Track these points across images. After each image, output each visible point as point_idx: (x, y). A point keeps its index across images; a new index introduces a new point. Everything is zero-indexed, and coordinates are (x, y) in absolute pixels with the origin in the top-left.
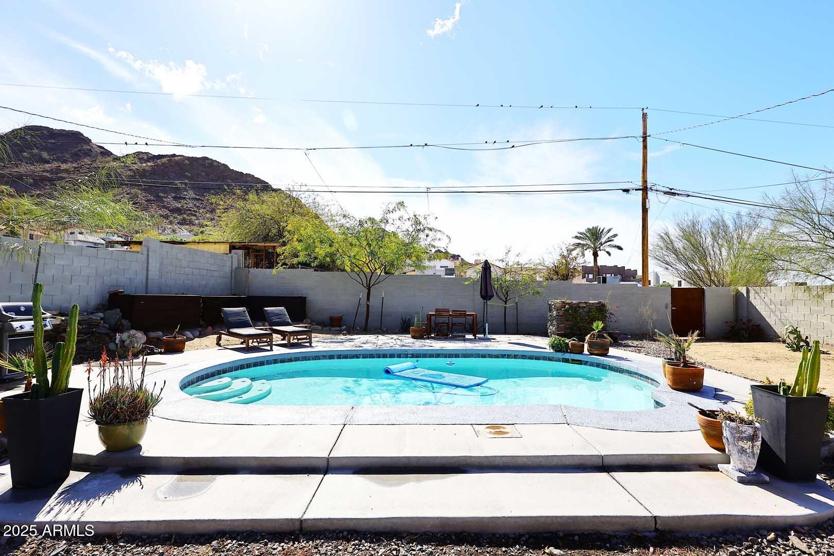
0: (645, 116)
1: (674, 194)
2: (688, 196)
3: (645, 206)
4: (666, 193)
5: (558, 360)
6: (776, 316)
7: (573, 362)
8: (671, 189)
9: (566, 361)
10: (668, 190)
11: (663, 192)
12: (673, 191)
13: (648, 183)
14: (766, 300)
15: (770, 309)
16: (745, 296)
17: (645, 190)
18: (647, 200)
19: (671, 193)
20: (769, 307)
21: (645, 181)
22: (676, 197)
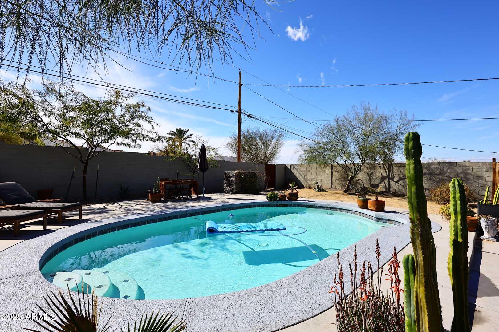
0: (240, 73)
1: (251, 117)
2: (256, 119)
3: (240, 121)
4: (248, 116)
5: (274, 206)
6: (303, 177)
7: (280, 205)
8: (250, 114)
9: (277, 205)
10: (249, 114)
11: (247, 115)
12: (250, 115)
13: (241, 109)
14: (298, 170)
15: (300, 174)
16: (289, 168)
17: (240, 112)
18: (241, 118)
19: (250, 116)
20: (299, 173)
21: (240, 108)
22: (252, 119)
